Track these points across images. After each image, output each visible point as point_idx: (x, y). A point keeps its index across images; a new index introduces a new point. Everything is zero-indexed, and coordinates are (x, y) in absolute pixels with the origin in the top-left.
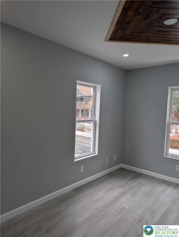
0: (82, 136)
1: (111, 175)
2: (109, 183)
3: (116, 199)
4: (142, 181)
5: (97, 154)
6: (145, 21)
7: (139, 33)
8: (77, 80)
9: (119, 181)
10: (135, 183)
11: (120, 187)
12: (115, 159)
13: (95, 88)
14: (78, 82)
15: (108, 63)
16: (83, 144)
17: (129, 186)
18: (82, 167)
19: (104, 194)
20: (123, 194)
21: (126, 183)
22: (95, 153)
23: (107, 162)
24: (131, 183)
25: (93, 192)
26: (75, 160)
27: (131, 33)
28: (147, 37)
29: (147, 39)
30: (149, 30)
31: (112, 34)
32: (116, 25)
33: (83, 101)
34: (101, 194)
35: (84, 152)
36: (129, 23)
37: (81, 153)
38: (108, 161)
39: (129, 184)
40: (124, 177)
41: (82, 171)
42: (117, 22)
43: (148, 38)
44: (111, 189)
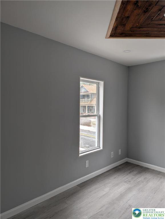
0: (89, 131)
1: (117, 170)
2: (114, 178)
3: (122, 196)
4: (148, 176)
5: (101, 148)
6: (144, 14)
7: (140, 28)
8: (80, 77)
9: (124, 176)
10: (141, 178)
11: (125, 182)
12: (120, 153)
13: (98, 84)
14: (81, 78)
15: (111, 60)
16: (90, 138)
17: (135, 182)
18: (87, 162)
19: (110, 190)
20: (129, 190)
21: (132, 178)
22: (100, 148)
23: (112, 157)
24: (137, 179)
25: (98, 188)
26: (80, 155)
27: (131, 28)
28: (147, 32)
29: (147, 34)
30: (149, 24)
31: (112, 31)
32: (116, 20)
33: (89, 98)
34: (107, 189)
35: (91, 146)
36: (128, 17)
37: (88, 147)
38: (113, 155)
39: (135, 179)
40: (129, 172)
41: (87, 165)
42: (116, 18)
43: (149, 33)
44: (117, 185)
